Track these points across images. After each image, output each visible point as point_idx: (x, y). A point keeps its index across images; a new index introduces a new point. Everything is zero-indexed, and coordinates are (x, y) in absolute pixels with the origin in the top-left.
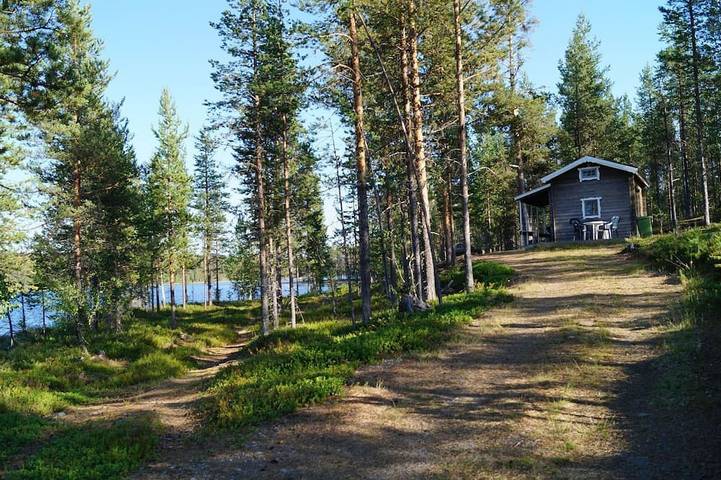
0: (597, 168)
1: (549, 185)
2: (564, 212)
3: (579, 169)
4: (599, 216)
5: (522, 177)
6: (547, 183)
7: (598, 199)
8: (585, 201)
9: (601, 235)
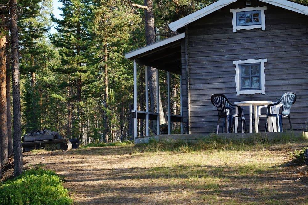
0: (263, 9)
1: (182, 36)
2: (205, 81)
3: (233, 11)
4: (262, 92)
5: (152, 25)
6: (180, 31)
7: (263, 62)
8: (241, 66)
9: (263, 123)
